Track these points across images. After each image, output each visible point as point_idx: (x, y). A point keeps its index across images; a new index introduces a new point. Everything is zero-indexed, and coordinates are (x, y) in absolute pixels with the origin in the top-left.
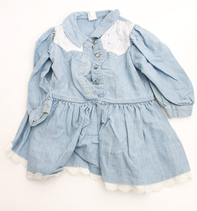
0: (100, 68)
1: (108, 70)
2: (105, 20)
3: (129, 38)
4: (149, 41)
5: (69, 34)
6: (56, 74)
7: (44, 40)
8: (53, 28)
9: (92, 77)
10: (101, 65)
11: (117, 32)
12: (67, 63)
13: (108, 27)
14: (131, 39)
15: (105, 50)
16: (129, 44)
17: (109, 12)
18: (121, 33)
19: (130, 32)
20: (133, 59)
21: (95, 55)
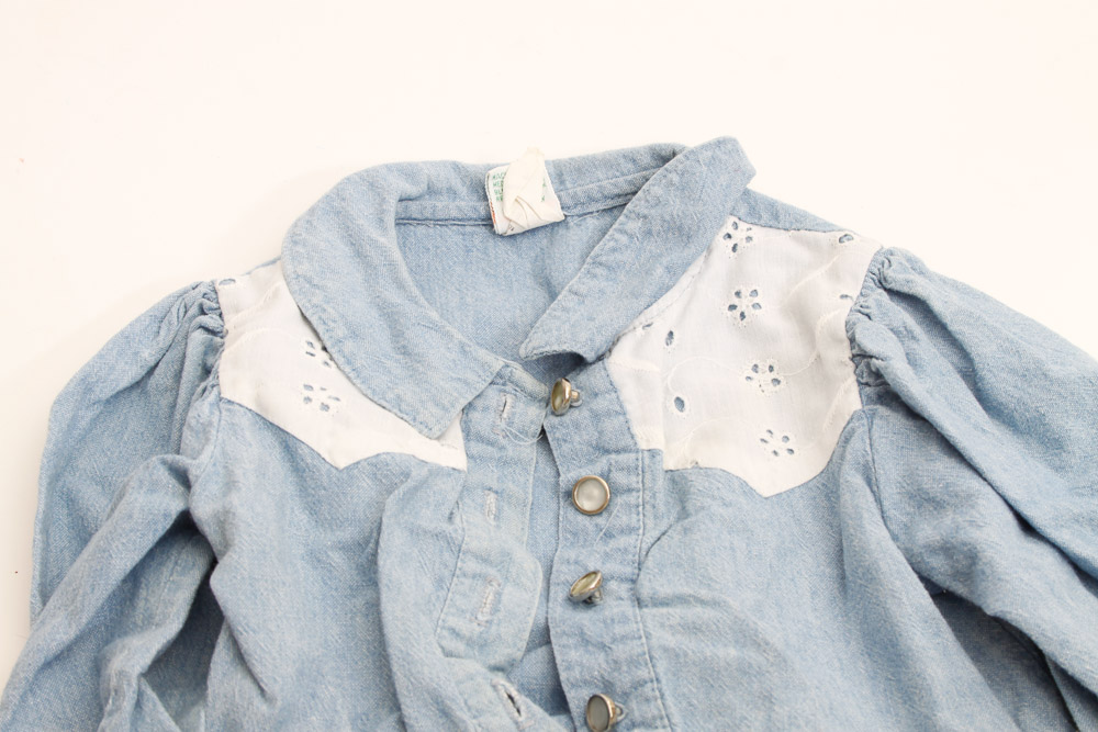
0: (624, 594)
1: (699, 609)
2: (628, 222)
3: (846, 353)
4: (1013, 371)
5: (341, 332)
6: (248, 642)
7: (125, 382)
8: (202, 289)
9: (563, 676)
10: (629, 570)
11: (737, 313)
12: (337, 558)
13: (659, 271)
14: (861, 356)
15: (653, 453)
16: (850, 397)
17: (663, 157)
18: (769, 316)
19: (849, 304)
20: (891, 513)
21: (569, 495)
